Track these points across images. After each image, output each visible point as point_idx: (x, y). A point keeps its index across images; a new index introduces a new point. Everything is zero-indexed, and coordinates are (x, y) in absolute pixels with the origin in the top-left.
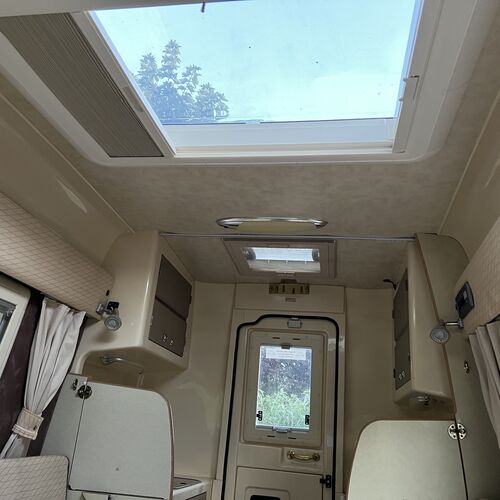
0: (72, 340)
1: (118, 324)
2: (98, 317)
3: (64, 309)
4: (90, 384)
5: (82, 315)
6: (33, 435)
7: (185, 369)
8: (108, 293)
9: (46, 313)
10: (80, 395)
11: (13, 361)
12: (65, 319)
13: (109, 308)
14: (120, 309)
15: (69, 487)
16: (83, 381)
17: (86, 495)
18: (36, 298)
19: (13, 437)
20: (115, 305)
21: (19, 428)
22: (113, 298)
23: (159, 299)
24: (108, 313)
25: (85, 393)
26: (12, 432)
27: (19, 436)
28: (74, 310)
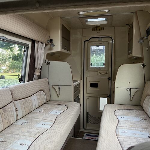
0: (43, 51)
1: (54, 46)
2: (48, 44)
3: (40, 43)
4: (49, 61)
5: (44, 44)
6: (39, 74)
7: (71, 54)
8: (49, 37)
9: (36, 45)
10: (48, 64)
11: (31, 58)
12: (41, 46)
13: (50, 41)
14: (53, 41)
15: (49, 85)
16: (47, 61)
17: (54, 86)
18: (33, 42)
19: (35, 75)
20: (52, 40)
21: (36, 73)
22: (51, 38)
23: (63, 37)
24: (50, 43)
25: (48, 63)
26: (34, 74)
27: (36, 75)
28: (42, 43)
